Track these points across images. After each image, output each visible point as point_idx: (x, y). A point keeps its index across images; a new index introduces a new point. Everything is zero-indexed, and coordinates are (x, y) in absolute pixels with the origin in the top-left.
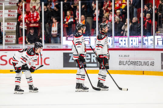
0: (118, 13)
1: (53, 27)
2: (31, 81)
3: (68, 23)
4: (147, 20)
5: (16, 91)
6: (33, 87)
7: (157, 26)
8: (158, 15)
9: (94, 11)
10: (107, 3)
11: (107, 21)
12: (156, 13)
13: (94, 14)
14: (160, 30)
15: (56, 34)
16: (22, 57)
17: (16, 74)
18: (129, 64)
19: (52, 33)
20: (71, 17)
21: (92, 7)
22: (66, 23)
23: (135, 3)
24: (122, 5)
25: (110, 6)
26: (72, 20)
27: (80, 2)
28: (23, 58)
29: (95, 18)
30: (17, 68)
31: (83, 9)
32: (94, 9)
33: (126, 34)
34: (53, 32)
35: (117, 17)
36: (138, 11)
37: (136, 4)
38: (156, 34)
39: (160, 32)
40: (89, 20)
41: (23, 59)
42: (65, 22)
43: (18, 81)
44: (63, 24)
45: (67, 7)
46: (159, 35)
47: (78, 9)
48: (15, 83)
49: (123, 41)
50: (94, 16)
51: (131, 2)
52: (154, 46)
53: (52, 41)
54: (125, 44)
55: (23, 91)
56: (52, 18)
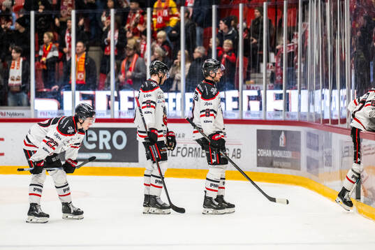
0: (161, 38)
1: (13, 68)
2: (67, 192)
3: (47, 60)
4: (225, 56)
5: (32, 217)
6: (72, 208)
7: (249, 68)
8: (251, 43)
9: (105, 34)
10: (134, 15)
11: (136, 56)
12: (247, 38)
13: (105, 40)
14: (255, 78)
15: (20, 86)
16: (46, 137)
17: (32, 176)
18: (184, 154)
19: (10, 82)
20: (54, 46)
21: (100, 25)
22: (41, 61)
23: (199, 15)
24: (171, 19)
25: (143, 22)
26: (56, 53)
27: (73, 13)
28: (47, 140)
29: (108, 48)
30: (34, 163)
31: (80, 28)
32: (104, 28)
33: (177, 85)
34: (13, 80)
35: (158, 48)
36: (205, 33)
37: (200, 18)
38: (245, 86)
39: (255, 83)
40: (95, 54)
41: (47, 143)
42: (41, 57)
43: (36, 192)
44: (36, 61)
45: (43, 23)
46: (253, 89)
47: (69, 28)
48: (30, 198)
49: (171, 100)
50: (106, 43)
51: (189, 13)
52: (242, 114)
53: (10, 100)
54: (175, 109)
55: (48, 216)
56: (10, 49)
